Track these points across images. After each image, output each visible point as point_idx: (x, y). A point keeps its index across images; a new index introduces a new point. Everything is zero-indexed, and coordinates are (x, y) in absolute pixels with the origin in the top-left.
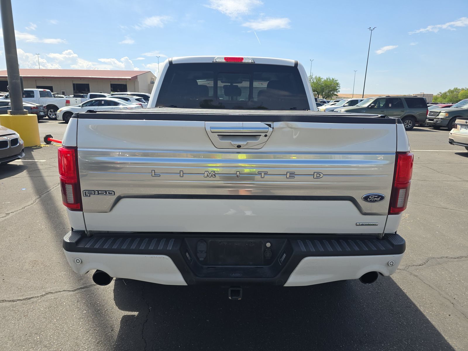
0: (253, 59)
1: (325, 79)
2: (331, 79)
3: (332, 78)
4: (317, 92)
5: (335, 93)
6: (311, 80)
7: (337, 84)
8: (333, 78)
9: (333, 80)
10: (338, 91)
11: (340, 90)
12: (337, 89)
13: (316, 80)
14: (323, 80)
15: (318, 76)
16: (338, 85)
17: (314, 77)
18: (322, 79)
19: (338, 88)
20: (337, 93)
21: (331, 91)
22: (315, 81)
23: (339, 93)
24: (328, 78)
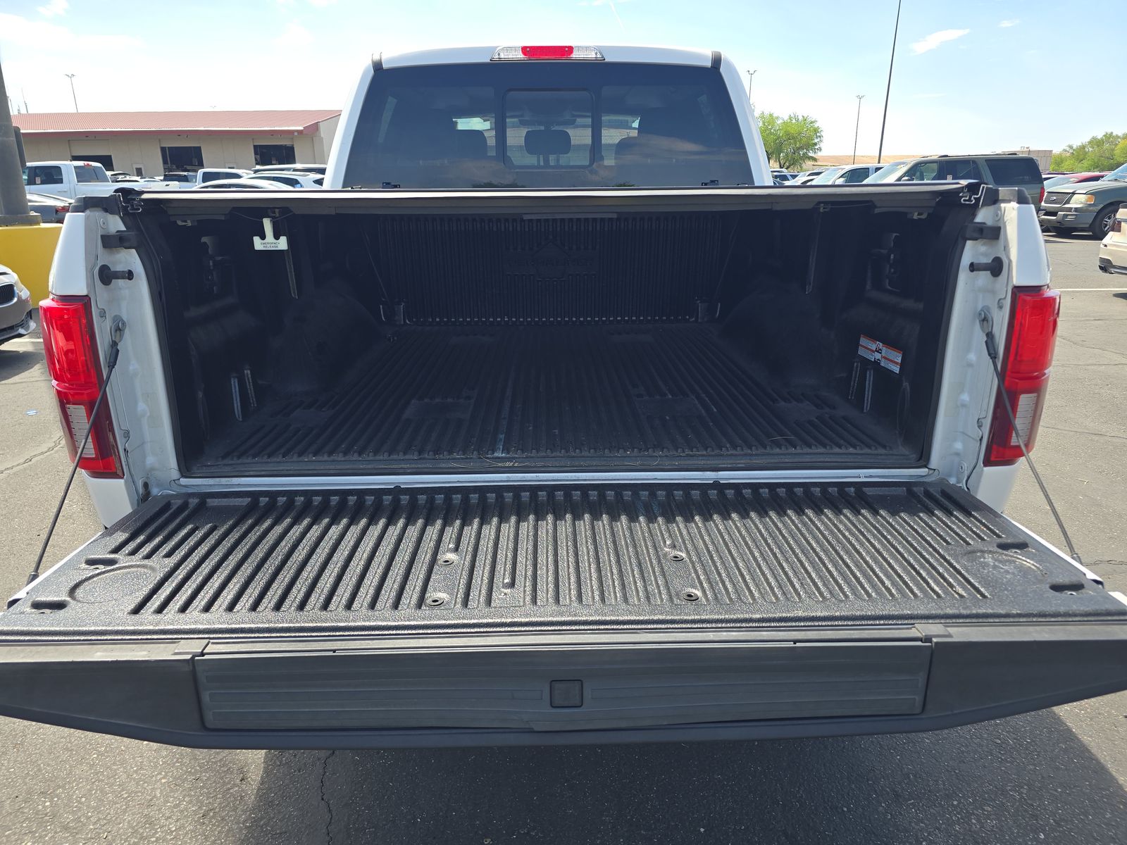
0: (599, 49)
1: (786, 118)
2: (801, 118)
3: (803, 117)
5: (811, 154)
7: (816, 131)
8: (805, 116)
9: (805, 120)
10: (816, 147)
12: (815, 144)
13: (763, 122)
14: (780, 122)
15: (767, 113)
16: (818, 134)
18: (777, 118)
19: (816, 141)
20: (815, 152)
21: (801, 148)
23: (819, 154)
24: (792, 115)
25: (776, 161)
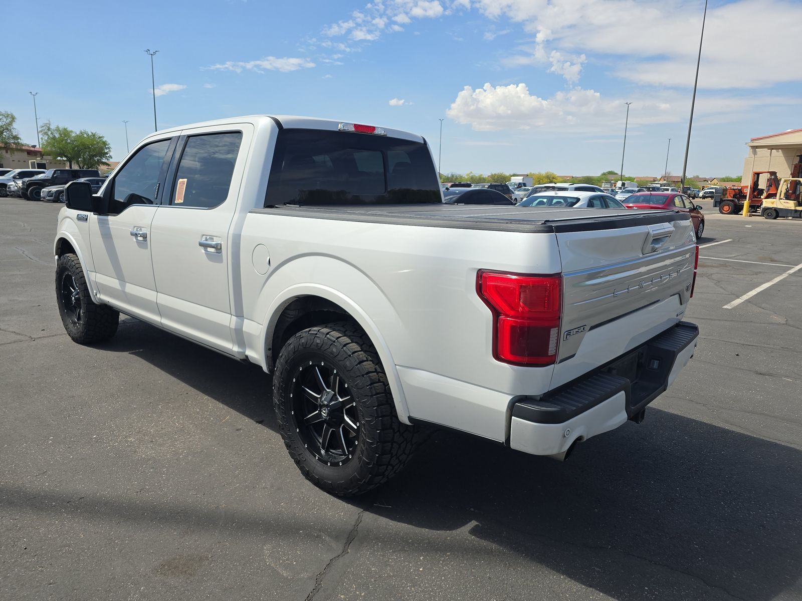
0: (385, 129)
1: (78, 133)
2: (90, 134)
3: (92, 133)
4: (66, 156)
5: (104, 160)
6: (49, 133)
7: (105, 143)
8: (94, 132)
9: (94, 135)
10: (107, 156)
11: (111, 154)
12: (107, 153)
13: (60, 134)
14: (73, 135)
15: (61, 127)
16: (107, 146)
17: (53, 127)
18: (72, 132)
19: (106, 151)
20: (108, 159)
21: (96, 156)
22: (57, 136)
23: (111, 160)
24: (83, 131)
25: (76, 164)
